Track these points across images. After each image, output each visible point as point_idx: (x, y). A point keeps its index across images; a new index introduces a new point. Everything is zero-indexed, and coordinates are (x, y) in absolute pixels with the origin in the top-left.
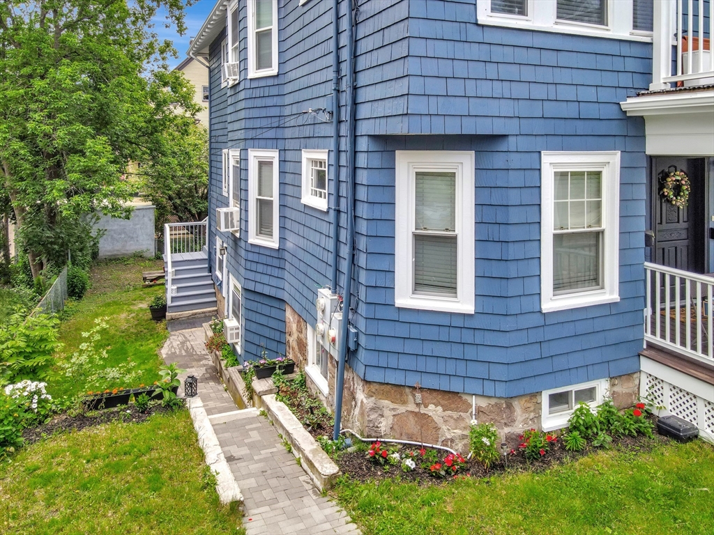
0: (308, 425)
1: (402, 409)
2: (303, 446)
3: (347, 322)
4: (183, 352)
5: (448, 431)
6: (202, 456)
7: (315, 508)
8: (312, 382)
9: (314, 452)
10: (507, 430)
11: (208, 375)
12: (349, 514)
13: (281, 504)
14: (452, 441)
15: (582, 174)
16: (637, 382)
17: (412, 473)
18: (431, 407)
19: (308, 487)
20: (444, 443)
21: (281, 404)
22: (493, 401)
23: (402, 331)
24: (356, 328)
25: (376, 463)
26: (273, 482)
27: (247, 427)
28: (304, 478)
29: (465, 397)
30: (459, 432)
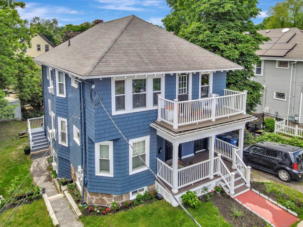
0: (76, 201)
1: (98, 198)
2: (74, 208)
3: (85, 177)
4: (38, 169)
5: (108, 202)
6: (48, 213)
7: (76, 224)
8: (78, 186)
9: (76, 209)
10: (121, 201)
11: (47, 179)
12: (83, 225)
13: (68, 224)
14: (109, 204)
15: (140, 142)
16: (154, 185)
17: (99, 213)
18: (104, 197)
19: (75, 218)
20: (107, 205)
21: (69, 194)
22: (118, 196)
23: (97, 181)
24: (87, 179)
25: (91, 211)
26: (66, 218)
27: (60, 201)
28: (74, 216)
29: (112, 195)
30: (110, 202)
